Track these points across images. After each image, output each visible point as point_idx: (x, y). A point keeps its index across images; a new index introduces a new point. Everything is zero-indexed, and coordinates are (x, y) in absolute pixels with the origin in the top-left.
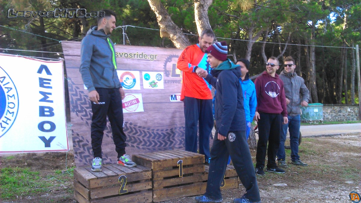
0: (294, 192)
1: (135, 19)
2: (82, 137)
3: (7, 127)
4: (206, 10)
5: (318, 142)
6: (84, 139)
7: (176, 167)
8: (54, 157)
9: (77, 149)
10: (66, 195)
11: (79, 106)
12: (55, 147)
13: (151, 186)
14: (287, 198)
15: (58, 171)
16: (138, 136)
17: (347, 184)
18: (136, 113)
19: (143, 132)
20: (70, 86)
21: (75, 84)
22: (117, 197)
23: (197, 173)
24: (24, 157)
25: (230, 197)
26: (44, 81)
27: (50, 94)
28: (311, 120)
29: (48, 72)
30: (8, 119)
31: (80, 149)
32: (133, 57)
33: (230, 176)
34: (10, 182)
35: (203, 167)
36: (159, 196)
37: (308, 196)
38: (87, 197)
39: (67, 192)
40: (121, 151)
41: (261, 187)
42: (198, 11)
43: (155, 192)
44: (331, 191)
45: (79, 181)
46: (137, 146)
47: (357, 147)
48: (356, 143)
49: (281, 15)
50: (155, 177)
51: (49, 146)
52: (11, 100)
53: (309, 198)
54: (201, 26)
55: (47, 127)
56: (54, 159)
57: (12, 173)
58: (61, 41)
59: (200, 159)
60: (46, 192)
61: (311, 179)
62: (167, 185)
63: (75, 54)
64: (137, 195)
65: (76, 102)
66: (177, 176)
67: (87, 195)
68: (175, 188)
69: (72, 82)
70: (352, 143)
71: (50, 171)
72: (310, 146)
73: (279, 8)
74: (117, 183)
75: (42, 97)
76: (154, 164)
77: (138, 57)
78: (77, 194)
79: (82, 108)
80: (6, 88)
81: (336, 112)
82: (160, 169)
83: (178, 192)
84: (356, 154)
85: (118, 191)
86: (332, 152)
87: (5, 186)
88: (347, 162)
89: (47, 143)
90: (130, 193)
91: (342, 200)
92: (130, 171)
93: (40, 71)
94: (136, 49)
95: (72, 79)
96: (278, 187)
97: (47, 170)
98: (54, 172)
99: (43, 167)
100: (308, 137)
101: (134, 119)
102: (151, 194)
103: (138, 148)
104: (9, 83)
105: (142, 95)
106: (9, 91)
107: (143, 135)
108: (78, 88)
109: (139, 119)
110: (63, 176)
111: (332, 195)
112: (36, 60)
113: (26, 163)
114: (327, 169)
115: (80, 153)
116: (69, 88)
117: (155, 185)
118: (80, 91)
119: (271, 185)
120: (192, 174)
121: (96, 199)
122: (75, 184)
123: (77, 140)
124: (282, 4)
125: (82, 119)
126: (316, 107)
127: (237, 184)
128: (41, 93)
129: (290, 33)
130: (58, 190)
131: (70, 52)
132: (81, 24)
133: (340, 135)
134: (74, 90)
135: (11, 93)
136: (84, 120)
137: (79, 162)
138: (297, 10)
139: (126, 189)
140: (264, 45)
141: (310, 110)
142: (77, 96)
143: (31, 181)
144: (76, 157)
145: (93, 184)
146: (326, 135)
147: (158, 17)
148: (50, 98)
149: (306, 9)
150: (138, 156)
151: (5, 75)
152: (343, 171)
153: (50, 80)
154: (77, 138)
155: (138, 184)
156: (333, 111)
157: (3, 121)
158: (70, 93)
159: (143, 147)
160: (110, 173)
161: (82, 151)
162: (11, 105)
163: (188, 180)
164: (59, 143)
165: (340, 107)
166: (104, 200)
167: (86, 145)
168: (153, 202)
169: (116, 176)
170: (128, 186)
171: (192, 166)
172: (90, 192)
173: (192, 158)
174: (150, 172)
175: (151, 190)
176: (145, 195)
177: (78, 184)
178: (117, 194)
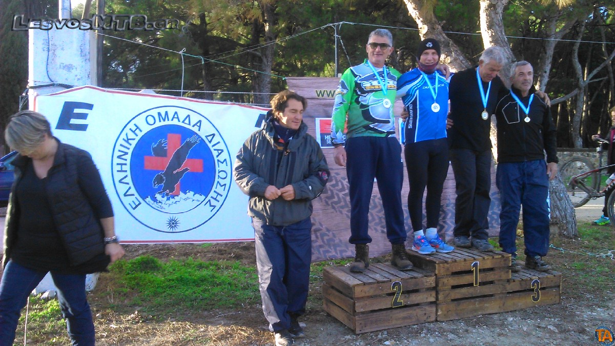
1: (351, 9)
3: (218, 205)
4: (500, 12)
6: (316, 221)
7: (470, 272)
13: (434, 297)
22: (389, 311)
23: (499, 280)
24: (226, 244)
30: (218, 194)
33: (550, 285)
34: (223, 283)
35: (508, 272)
36: (446, 312)
38: (349, 310)
42: (486, 15)
43: (440, 306)
45: (333, 286)
50: (440, 285)
52: (222, 167)
54: (490, 40)
58: (286, 78)
59: (505, 260)
62: (456, 297)
64: (415, 310)
66: (471, 285)
67: (348, 306)
68: (467, 301)
74: (389, 291)
76: (439, 266)
80: (215, 150)
82: (447, 273)
83: (471, 307)
85: (390, 303)
90: (406, 306)
93: (258, 124)
102: (434, 309)
104: (219, 143)
106: (220, 154)
112: (254, 108)
113: (232, 254)
117: (441, 297)
120: (491, 282)
121: (363, 313)
127: (557, 298)
135: (221, 158)
139: (401, 300)
145: (358, 293)
147: (421, 28)
151: (214, 131)
155: (417, 294)
157: (212, 197)
160: (379, 278)
162: (223, 175)
163: (486, 290)
166: (372, 314)
168: (436, 321)
169: (387, 282)
170: (403, 295)
171: (492, 269)
172: (354, 304)
173: (493, 258)
174: (433, 278)
175: (435, 303)
176: (425, 310)
177: (331, 289)
178: (389, 306)
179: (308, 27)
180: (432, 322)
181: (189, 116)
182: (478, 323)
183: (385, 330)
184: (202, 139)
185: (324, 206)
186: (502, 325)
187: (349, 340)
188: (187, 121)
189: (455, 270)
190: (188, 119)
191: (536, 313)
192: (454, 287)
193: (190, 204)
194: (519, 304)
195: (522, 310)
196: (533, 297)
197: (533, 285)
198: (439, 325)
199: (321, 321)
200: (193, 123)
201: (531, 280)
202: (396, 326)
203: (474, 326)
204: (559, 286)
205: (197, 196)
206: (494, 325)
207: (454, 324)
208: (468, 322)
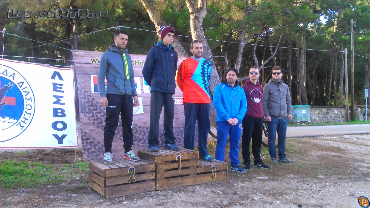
0: (273, 184)
1: (128, 19)
2: (89, 135)
3: (26, 126)
4: (201, 21)
5: (300, 142)
6: (91, 137)
7: (176, 162)
8: (61, 153)
9: (85, 145)
10: (81, 185)
11: (87, 108)
12: (66, 143)
13: (154, 176)
14: (267, 188)
15: (68, 165)
16: (138, 135)
17: (319, 178)
18: (137, 115)
19: (142, 132)
20: (79, 90)
21: (83, 89)
22: (127, 185)
23: (192, 166)
24: (34, 152)
25: (220, 187)
26: (57, 86)
27: (62, 97)
28: (298, 121)
29: (61, 78)
30: (26, 119)
31: (88, 145)
32: (135, 65)
33: (220, 170)
34: (29, 173)
35: (197, 162)
36: (161, 185)
37: (284, 186)
38: (102, 185)
39: (81, 182)
40: (127, 148)
41: (246, 179)
42: (193, 22)
43: (158, 181)
44: (304, 183)
45: (94, 172)
46: (138, 144)
47: (334, 147)
48: (335, 144)
49: (272, 19)
50: (158, 169)
51: (62, 143)
52: (29, 102)
53: (285, 188)
54: (195, 36)
55: (60, 126)
56: (62, 155)
57: (27, 166)
58: (72, 50)
59: (195, 155)
60: (62, 182)
61: (289, 174)
62: (167, 176)
63: (84, 62)
64: (143, 184)
65: (85, 104)
66: (176, 169)
67: (102, 183)
68: (174, 179)
69: (81, 87)
70: (331, 143)
71: (60, 165)
72: (292, 146)
73: (270, 12)
74: (127, 173)
75: (55, 100)
76: (157, 158)
77: (139, 64)
78: (93, 183)
79: (90, 109)
80: (24, 92)
81: (324, 113)
82: (162, 162)
83: (176, 182)
84: (333, 154)
85: (127, 180)
86: (312, 151)
87: (25, 177)
88: (323, 160)
89: (60, 140)
90: (137, 182)
91: (312, 190)
92: (137, 164)
93: (53, 77)
94: (137, 57)
95: (81, 84)
96: (260, 180)
97: (57, 164)
98: (64, 166)
99: (53, 162)
100: (293, 137)
101: (135, 120)
102: (155, 183)
103: (139, 145)
104: (27, 87)
105: (142, 98)
106: (27, 94)
107: (143, 134)
108: (86, 92)
109: (139, 120)
110: (73, 169)
111: (305, 186)
112: (50, 67)
113: (37, 158)
114: (304, 166)
115: (87, 149)
116: (79, 92)
117: (158, 176)
118: (88, 95)
119: (254, 178)
120: (188, 168)
121: (111, 186)
122: (90, 175)
123: (85, 137)
124: (273, 8)
125: (89, 119)
126: (303, 109)
127: (226, 177)
128: (54, 96)
129: (281, 36)
130: (73, 181)
131: (80, 60)
132: (73, 23)
133: (323, 136)
134: (83, 93)
135: (28, 97)
136: (91, 120)
137: (87, 157)
138: (289, 14)
139: (134, 178)
140: (255, 47)
141: (298, 111)
142: (86, 99)
143: (46, 173)
144: (84, 153)
145: (108, 174)
146: (309, 135)
147: (156, 28)
148: (62, 101)
149: (297, 13)
150: (143, 152)
151: (23, 80)
152: (318, 168)
153: (62, 85)
154: (85, 136)
155: (144, 175)
156: (320, 113)
157: (21, 121)
158: (79, 96)
159: (142, 144)
160: (121, 165)
161: (90, 148)
162: (29, 107)
163: (185, 172)
164: (70, 140)
165: (327, 109)
166: (116, 187)
167: (93, 142)
168: (156, 190)
169: (126, 167)
170: (136, 176)
171: (189, 160)
172: (105, 181)
173: (189, 153)
174: (154, 165)
175: (155, 180)
176: (149, 184)
177: (94, 174)
178: (127, 182)
179: (100, 29)
180: (153, 191)
181: (6, 70)
182: (180, 191)
183: (124, 196)
184: (15, 84)
185: (96, 128)
186: (193, 191)
187: (102, 202)
188: (5, 73)
189: (166, 160)
190: (6, 72)
191: (213, 185)
192: (166, 171)
193: (6, 125)
194: (204, 180)
195: (205, 183)
196: (212, 176)
197: (212, 169)
198: (156, 192)
199: (87, 193)
200: (9, 74)
201: (210, 166)
202: (131, 194)
203: (177, 192)
204: (226, 170)
205: (12, 120)
206: (188, 192)
207: (166, 192)
208: (173, 190)
